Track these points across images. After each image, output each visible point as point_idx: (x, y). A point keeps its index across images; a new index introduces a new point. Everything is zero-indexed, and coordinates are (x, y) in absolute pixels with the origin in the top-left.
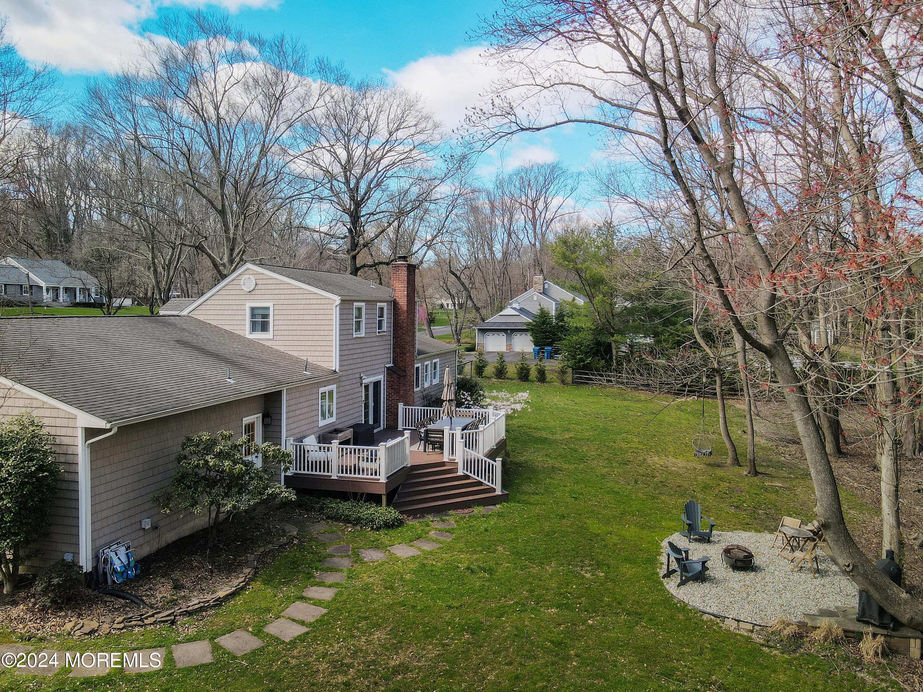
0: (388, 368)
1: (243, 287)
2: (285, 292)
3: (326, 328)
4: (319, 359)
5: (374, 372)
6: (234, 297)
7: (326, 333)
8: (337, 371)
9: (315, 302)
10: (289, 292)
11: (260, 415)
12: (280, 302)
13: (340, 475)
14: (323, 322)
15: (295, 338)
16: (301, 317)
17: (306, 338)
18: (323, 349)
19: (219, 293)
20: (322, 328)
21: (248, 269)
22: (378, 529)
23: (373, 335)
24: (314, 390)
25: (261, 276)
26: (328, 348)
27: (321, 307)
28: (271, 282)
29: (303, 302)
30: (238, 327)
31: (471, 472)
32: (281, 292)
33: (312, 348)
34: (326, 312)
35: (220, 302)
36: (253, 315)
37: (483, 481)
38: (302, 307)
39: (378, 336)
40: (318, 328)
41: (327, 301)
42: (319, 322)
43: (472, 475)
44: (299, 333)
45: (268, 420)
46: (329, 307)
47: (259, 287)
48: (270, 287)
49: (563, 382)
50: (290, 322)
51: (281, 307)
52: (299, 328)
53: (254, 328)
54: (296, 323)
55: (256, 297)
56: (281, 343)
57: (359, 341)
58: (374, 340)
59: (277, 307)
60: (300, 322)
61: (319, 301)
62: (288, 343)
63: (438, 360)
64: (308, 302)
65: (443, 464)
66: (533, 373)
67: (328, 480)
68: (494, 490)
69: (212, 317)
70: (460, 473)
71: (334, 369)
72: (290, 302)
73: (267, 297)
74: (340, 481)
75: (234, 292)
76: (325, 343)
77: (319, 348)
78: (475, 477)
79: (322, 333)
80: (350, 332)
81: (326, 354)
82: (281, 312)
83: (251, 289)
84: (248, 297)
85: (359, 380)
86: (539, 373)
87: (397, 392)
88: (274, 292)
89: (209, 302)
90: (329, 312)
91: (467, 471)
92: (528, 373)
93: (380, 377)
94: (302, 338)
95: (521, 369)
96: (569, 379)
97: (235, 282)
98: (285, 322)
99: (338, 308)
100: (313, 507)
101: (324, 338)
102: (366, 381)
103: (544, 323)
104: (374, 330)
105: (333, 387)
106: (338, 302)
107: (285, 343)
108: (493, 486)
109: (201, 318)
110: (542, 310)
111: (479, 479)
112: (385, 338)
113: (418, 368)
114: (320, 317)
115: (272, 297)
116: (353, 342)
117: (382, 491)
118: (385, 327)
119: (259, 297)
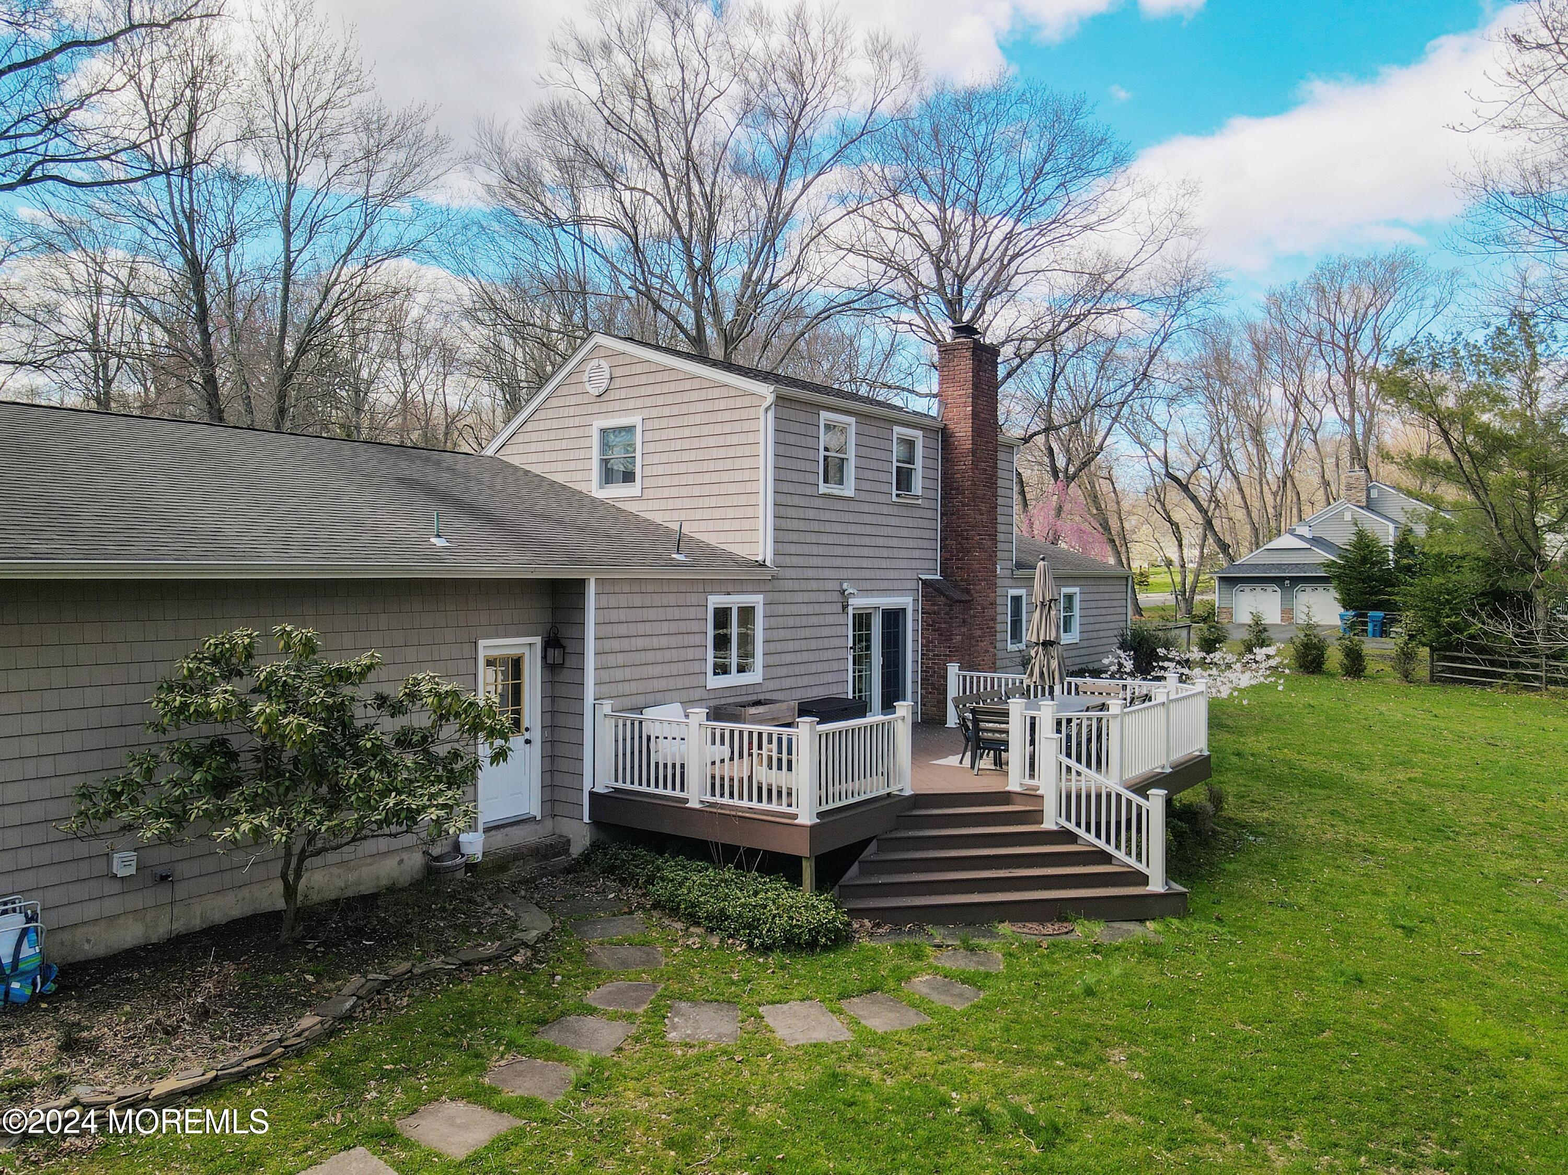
0: (925, 582)
1: (588, 388)
2: (665, 388)
3: (746, 463)
4: (731, 537)
5: (885, 585)
6: (572, 412)
7: (746, 475)
8: (768, 563)
9: (722, 404)
10: (673, 387)
11: (537, 640)
12: (655, 413)
13: (708, 798)
14: (740, 451)
15: (684, 491)
16: (696, 443)
17: (706, 490)
18: (740, 513)
19: (547, 405)
20: (738, 464)
21: (597, 347)
22: (766, 949)
23: (882, 498)
24: (694, 599)
25: (620, 360)
26: (749, 512)
27: (736, 415)
28: (638, 369)
29: (701, 407)
30: (578, 476)
31: (1078, 824)
32: (658, 389)
33: (717, 513)
34: (746, 426)
35: (549, 424)
36: (605, 446)
37: (1111, 849)
38: (697, 419)
39: (895, 504)
40: (729, 464)
41: (747, 401)
42: (731, 452)
43: (1081, 832)
44: (690, 479)
45: (555, 655)
46: (752, 413)
47: (617, 383)
48: (637, 380)
49: (1407, 676)
50: (674, 457)
51: (657, 424)
52: (692, 467)
53: (608, 476)
54: (686, 456)
55: (611, 406)
56: (656, 505)
57: (839, 505)
58: (886, 509)
59: (649, 425)
60: (693, 455)
61: (731, 403)
62: (670, 504)
63: (1076, 590)
64: (708, 406)
65: (1005, 797)
66: (1334, 657)
67: (679, 809)
68: (1143, 880)
69: (534, 458)
70: (1050, 823)
71: (760, 558)
72: (675, 410)
73: (631, 404)
74: (709, 814)
75: (573, 400)
76: (743, 500)
77: (730, 513)
78: (1091, 838)
79: (738, 476)
80: (811, 478)
81: (746, 524)
82: (657, 436)
83: (602, 390)
84: (595, 408)
85: (836, 597)
86: (1347, 655)
87: (945, 636)
88: (643, 391)
89: (529, 426)
90: (751, 425)
91: (1068, 819)
92: (1323, 654)
93: (904, 600)
94: (697, 491)
95: (1306, 646)
96: (1422, 671)
97: (573, 379)
98: (664, 458)
99: (771, 414)
100: (633, 876)
101: (740, 488)
102: (858, 602)
103: (1364, 560)
104: (884, 487)
105: (756, 600)
106: (770, 398)
107: (664, 504)
108: (1142, 867)
109: (516, 461)
110: (1361, 535)
111: (1101, 844)
112: (917, 513)
113: (1017, 600)
114: (734, 439)
115: (639, 403)
116: (818, 503)
117: (801, 847)
118: (918, 484)
119: (617, 405)
